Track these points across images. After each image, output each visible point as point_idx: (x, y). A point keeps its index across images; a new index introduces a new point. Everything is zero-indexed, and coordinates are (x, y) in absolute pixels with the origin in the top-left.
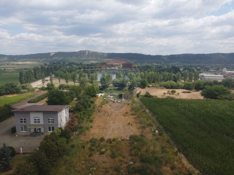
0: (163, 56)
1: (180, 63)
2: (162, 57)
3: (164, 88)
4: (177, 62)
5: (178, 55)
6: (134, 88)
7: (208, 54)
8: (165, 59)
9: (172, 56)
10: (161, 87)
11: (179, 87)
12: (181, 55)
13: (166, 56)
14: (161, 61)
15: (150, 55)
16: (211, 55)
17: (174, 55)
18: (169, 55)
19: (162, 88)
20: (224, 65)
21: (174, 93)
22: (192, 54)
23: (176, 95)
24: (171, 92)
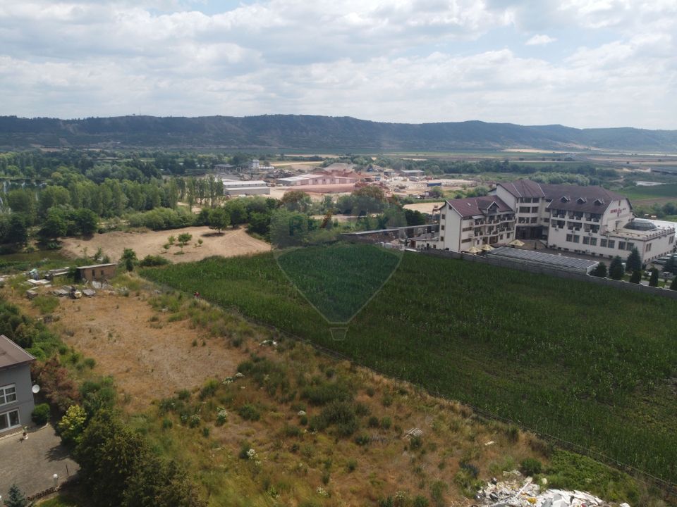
0: (64, 121)
1: (122, 143)
2: (61, 124)
3: (148, 230)
4: (112, 142)
5: (110, 118)
6: (59, 243)
7: (194, 118)
8: (71, 130)
9: (91, 120)
10: (140, 229)
11: (187, 221)
12: (121, 118)
13: (73, 121)
14: (60, 139)
15: (13, 118)
16: (202, 120)
17: (99, 119)
18: (84, 120)
19: (143, 232)
20: (237, 147)
21: (188, 242)
22: (151, 118)
23: (196, 245)
24: (180, 240)
